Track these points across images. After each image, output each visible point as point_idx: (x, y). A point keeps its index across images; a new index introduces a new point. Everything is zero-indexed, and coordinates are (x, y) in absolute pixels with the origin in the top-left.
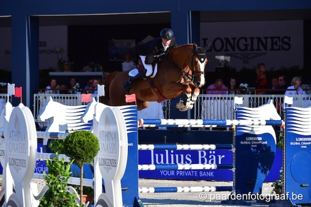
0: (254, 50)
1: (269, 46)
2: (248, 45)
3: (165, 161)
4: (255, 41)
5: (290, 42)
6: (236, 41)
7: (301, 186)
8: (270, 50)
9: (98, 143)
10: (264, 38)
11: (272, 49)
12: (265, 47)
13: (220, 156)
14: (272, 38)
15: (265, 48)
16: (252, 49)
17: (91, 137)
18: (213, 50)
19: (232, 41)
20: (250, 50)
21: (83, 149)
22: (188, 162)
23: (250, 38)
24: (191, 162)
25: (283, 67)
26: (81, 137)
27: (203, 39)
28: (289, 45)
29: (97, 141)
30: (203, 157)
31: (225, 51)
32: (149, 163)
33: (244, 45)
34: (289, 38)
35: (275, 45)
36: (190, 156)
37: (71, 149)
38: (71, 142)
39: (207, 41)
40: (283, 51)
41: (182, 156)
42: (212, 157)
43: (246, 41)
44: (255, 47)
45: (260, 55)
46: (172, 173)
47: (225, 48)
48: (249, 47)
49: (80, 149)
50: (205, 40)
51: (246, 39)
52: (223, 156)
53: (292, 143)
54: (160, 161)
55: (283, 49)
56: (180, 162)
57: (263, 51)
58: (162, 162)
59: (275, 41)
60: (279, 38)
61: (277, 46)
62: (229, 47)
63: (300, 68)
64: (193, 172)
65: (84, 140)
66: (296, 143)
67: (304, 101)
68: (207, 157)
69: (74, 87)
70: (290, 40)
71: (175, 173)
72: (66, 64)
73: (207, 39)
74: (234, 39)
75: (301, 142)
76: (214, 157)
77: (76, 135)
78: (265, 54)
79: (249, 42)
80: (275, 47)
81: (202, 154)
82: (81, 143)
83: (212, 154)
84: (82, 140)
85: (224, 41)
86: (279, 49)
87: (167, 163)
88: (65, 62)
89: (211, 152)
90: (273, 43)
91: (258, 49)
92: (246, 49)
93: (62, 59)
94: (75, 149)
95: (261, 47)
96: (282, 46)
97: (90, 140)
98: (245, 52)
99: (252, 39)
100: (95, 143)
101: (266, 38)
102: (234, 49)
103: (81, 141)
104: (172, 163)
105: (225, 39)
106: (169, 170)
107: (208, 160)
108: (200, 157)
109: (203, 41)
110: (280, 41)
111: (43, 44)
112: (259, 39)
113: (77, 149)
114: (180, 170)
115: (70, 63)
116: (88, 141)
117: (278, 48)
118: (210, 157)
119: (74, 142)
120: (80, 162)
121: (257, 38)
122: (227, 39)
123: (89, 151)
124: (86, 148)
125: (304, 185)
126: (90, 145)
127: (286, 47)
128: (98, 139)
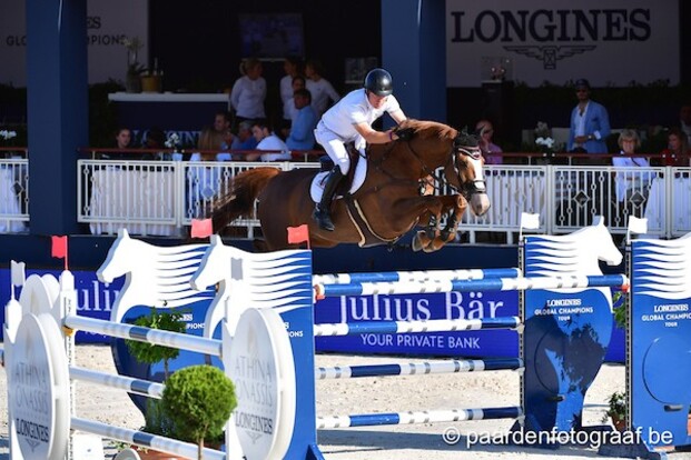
0: (569, 39)
1: (602, 30)
2: (555, 27)
3: (371, 313)
4: (571, 19)
5: (649, 23)
6: (528, 18)
7: (667, 408)
8: (605, 39)
9: (233, 394)
10: (591, 11)
11: (609, 37)
12: (594, 33)
13: (492, 304)
14: (609, 13)
15: (594, 36)
16: (564, 37)
17: (219, 382)
18: (476, 37)
19: (518, 19)
20: (559, 39)
21: (202, 406)
22: (423, 316)
23: (558, 12)
24: (428, 315)
25: (634, 82)
26: (199, 382)
27: (453, 14)
28: (647, 27)
29: (231, 387)
30: (456, 305)
31: (503, 40)
32: (336, 320)
33: (546, 27)
34: (647, 14)
35: (614, 29)
36: (427, 303)
37: (179, 406)
38: (178, 393)
39: (462, 18)
40: (634, 41)
41: (409, 302)
42: (476, 306)
43: (551, 20)
44: (571, 32)
45: (583, 50)
46: (388, 340)
47: (502, 35)
48: (557, 33)
49: (196, 407)
50: (458, 15)
51: (549, 14)
52: (500, 304)
53: (645, 318)
54: (360, 312)
55: (633, 36)
56: (404, 315)
57: (588, 40)
58: (365, 316)
59: (614, 20)
60: (624, 12)
61: (619, 30)
62: (512, 33)
63: (671, 85)
64: (433, 337)
65: (204, 388)
66: (655, 318)
67: (678, 180)
68: (465, 304)
69: (168, 144)
70: (648, 18)
71: (395, 340)
72: (146, 77)
73: (463, 13)
74: (523, 14)
75: (665, 313)
76: (480, 304)
77: (188, 377)
78: (595, 47)
79: (557, 20)
80: (615, 33)
81: (454, 299)
82: (200, 394)
83: (476, 298)
84: (200, 388)
85: (502, 18)
86: (624, 38)
87: (377, 317)
88: (144, 71)
89: (472, 295)
90: (610, 24)
91: (578, 38)
92: (550, 37)
93: (137, 64)
94: (187, 407)
95: (584, 32)
96: (631, 30)
97: (216, 388)
98: (549, 43)
99: (563, 14)
100: (226, 393)
101: (595, 13)
102: (522, 37)
103: (198, 391)
104: (388, 317)
105: (502, 13)
106: (382, 334)
107: (467, 311)
108: (449, 305)
109: (453, 18)
110: (626, 20)
111: (92, 23)
112: (580, 15)
113: (191, 407)
114: (403, 334)
115: (155, 73)
116: (212, 389)
117: (621, 34)
118: (471, 305)
119: (183, 394)
120: (197, 434)
121: (574, 12)
122: (508, 15)
123: (216, 411)
124: (208, 405)
125: (672, 407)
126: (217, 398)
127: (640, 32)
128: (234, 383)
